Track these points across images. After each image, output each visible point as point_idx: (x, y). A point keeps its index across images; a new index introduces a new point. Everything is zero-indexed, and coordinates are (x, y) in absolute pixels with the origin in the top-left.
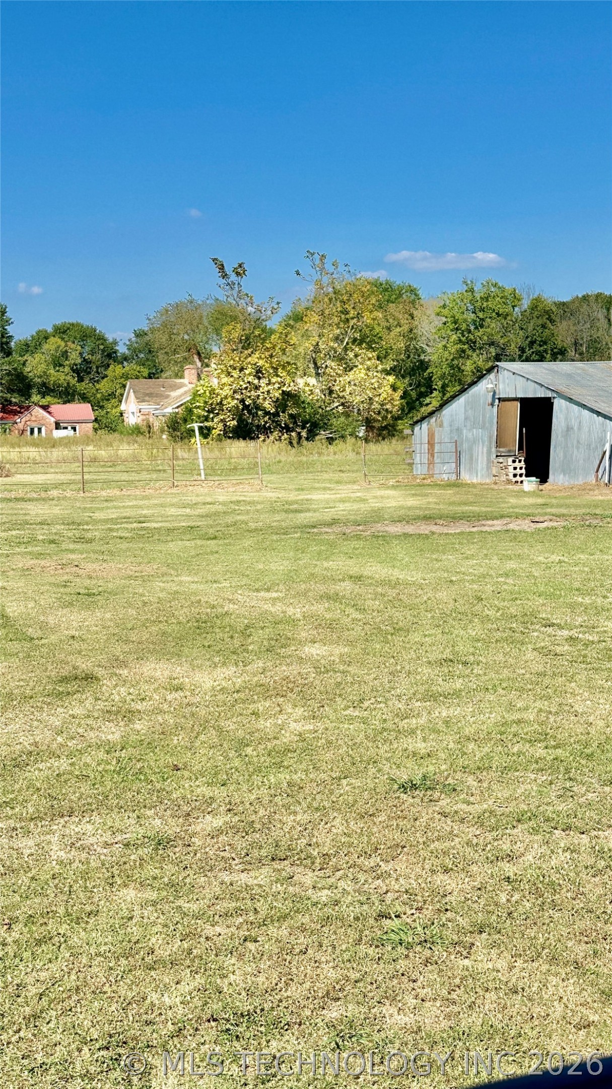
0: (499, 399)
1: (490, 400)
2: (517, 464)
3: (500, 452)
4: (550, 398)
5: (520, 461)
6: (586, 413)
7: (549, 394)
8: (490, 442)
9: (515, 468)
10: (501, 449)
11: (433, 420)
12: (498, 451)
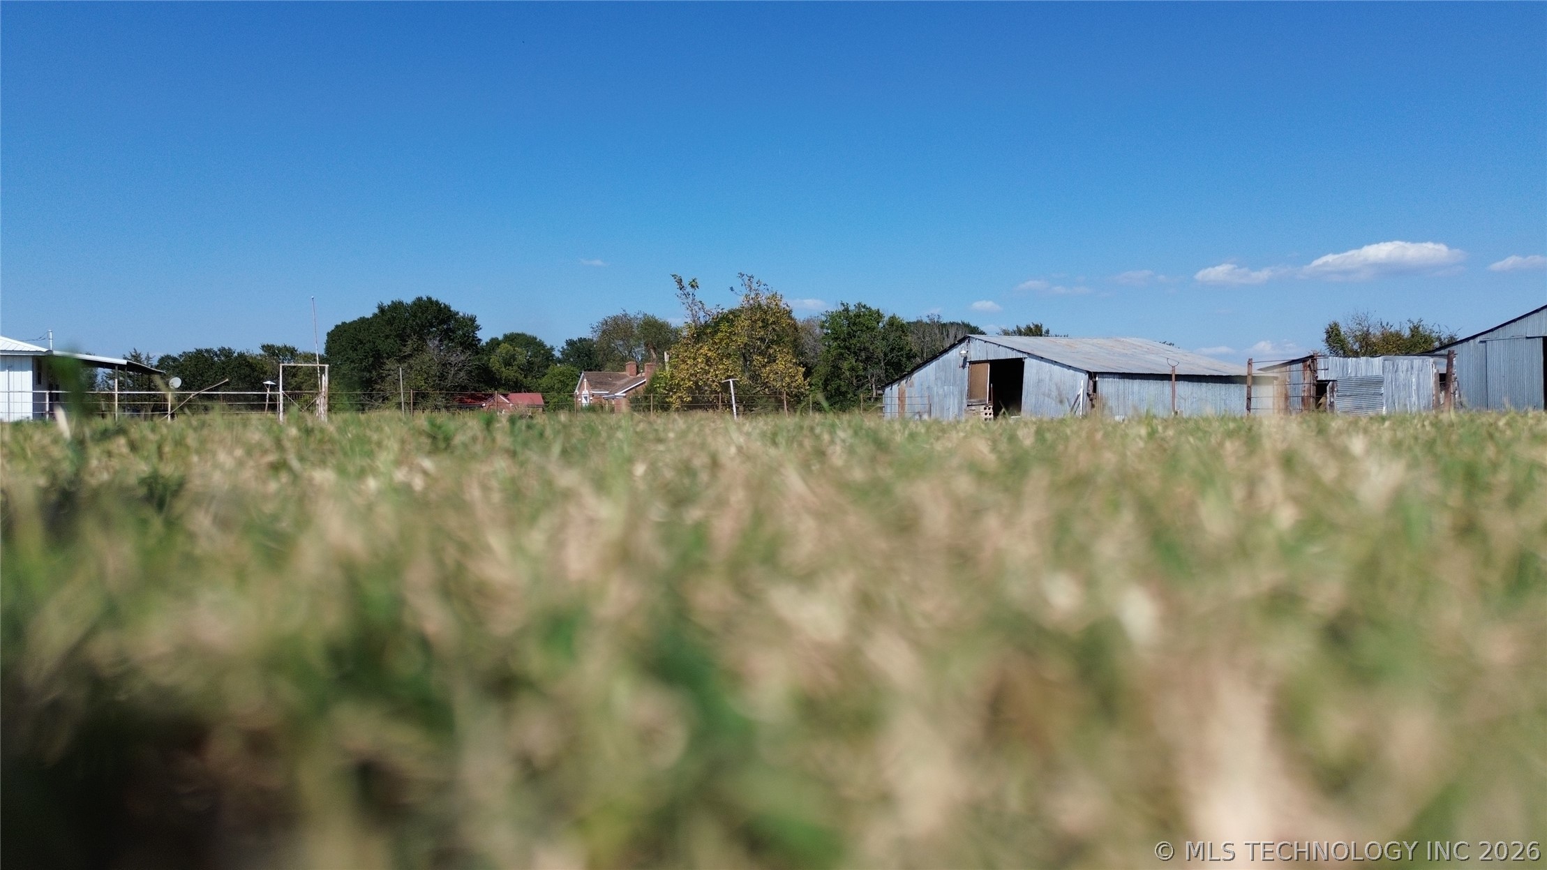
0: (970, 362)
1: (961, 364)
2: (987, 411)
3: (970, 402)
4: (1021, 359)
5: (989, 409)
6: (1056, 368)
7: (1020, 355)
8: (962, 395)
9: (986, 414)
10: (972, 400)
11: (903, 382)
12: (968, 402)
